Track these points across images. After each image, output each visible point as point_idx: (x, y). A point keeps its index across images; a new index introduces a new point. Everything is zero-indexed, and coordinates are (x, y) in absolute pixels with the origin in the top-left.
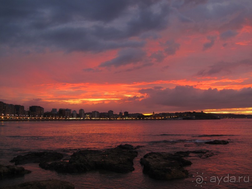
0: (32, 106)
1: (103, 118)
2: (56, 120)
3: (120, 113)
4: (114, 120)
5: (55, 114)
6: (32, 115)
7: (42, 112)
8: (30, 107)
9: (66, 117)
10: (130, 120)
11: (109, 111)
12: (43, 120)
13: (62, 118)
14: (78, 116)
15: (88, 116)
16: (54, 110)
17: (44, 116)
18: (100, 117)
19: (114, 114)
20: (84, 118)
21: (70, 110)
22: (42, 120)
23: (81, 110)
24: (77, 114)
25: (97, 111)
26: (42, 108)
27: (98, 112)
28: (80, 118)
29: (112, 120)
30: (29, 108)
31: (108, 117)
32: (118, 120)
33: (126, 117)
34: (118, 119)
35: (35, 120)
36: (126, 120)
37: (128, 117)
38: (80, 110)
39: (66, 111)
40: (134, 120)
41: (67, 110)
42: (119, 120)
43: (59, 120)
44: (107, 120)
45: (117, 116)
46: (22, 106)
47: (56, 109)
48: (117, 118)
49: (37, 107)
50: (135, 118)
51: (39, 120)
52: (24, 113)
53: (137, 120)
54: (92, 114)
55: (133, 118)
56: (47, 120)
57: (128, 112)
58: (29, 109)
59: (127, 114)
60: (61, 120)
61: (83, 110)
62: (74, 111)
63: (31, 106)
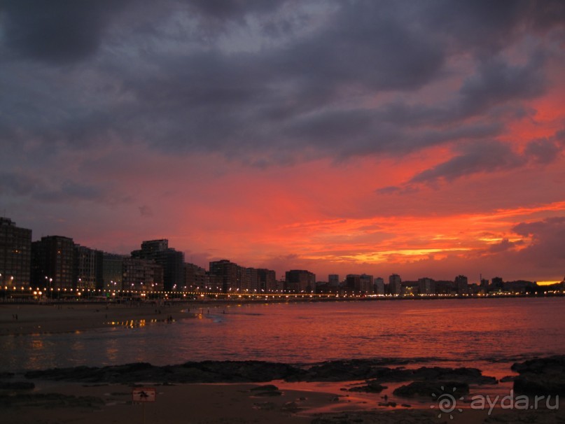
0: (291, 271)
1: (443, 293)
2: (341, 299)
3: (483, 282)
4: (470, 297)
5: (339, 286)
6: (292, 290)
7: (311, 282)
8: (287, 273)
9: (363, 293)
10: (508, 296)
11: (457, 278)
12: (315, 300)
13: (355, 295)
14: (388, 289)
15: (409, 289)
16: (334, 278)
17: (318, 291)
18: (438, 291)
19: (469, 283)
20: (402, 293)
21: (370, 278)
22: (313, 301)
23: (394, 277)
24: (386, 286)
25: (429, 278)
26: (312, 274)
27: (431, 280)
28: (392, 294)
29: (465, 297)
30: (285, 274)
31: (456, 290)
32: (478, 297)
33: (498, 291)
34: (479, 295)
35: (299, 300)
36: (498, 297)
37: (503, 291)
38: (391, 277)
39: (361, 280)
40: (517, 296)
41: (363, 277)
42: (482, 297)
43: (348, 299)
44: (455, 297)
45: (475, 289)
46: (271, 271)
47: (336, 276)
48: (477, 293)
49: (301, 271)
50: (520, 292)
51: (306, 300)
52: (276, 285)
53: (525, 296)
54: (419, 285)
55: (515, 292)
56: (324, 300)
57: (501, 279)
58: (284, 278)
59: (498, 284)
60: (353, 299)
61: (397, 276)
62: (379, 279)
63: (289, 271)
